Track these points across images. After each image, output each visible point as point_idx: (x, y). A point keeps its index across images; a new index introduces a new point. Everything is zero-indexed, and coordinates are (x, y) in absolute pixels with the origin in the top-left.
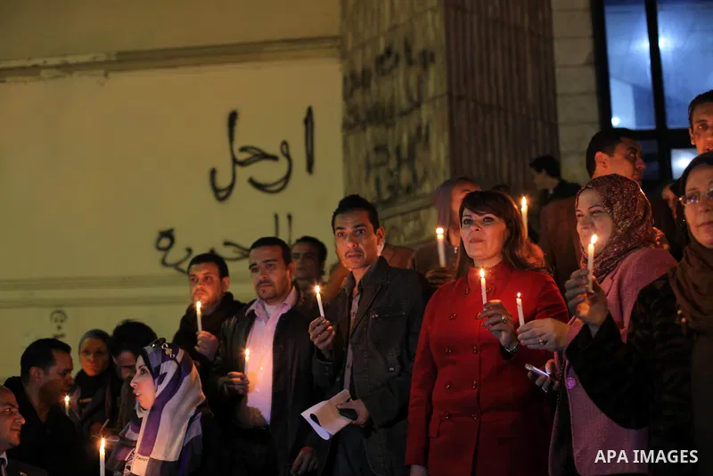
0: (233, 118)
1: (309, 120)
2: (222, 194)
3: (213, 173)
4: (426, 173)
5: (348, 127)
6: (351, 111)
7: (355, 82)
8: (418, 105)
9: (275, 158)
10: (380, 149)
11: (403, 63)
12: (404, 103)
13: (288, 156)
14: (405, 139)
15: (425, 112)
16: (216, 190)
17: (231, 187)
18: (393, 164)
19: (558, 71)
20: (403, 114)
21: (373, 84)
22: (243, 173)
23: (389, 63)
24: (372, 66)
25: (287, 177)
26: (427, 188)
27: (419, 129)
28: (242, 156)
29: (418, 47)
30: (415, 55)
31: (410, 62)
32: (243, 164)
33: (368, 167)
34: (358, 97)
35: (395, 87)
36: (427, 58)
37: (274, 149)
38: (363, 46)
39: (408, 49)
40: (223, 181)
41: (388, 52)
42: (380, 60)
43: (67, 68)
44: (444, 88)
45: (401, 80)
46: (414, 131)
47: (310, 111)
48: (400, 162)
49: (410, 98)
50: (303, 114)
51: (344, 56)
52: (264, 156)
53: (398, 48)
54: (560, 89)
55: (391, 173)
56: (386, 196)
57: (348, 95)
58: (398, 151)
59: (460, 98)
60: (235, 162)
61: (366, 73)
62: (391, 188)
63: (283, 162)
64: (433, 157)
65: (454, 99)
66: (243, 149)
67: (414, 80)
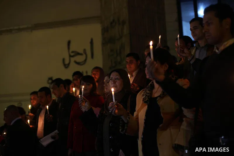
0: (69, 43)
2: (67, 66)
3: (64, 60)
8: (122, 37)
10: (112, 51)
11: (117, 25)
13: (86, 53)
15: (123, 39)
16: (65, 65)
17: (69, 64)
18: (115, 55)
20: (118, 40)
21: (110, 31)
22: (73, 59)
23: (113, 24)
25: (86, 60)
28: (72, 54)
29: (121, 19)
30: (121, 22)
31: (119, 24)
32: (73, 56)
33: (109, 56)
34: (106, 35)
37: (81, 51)
38: (106, 19)
39: (119, 20)
40: (67, 62)
41: (114, 21)
42: (111, 23)
43: (20, 30)
45: (117, 29)
46: (121, 45)
47: (92, 40)
48: (117, 55)
50: (90, 41)
51: (102, 22)
52: (78, 54)
53: (116, 20)
55: (115, 58)
56: (114, 65)
58: (117, 51)
60: (70, 56)
62: (115, 62)
63: (84, 55)
66: (73, 52)
67: (120, 29)
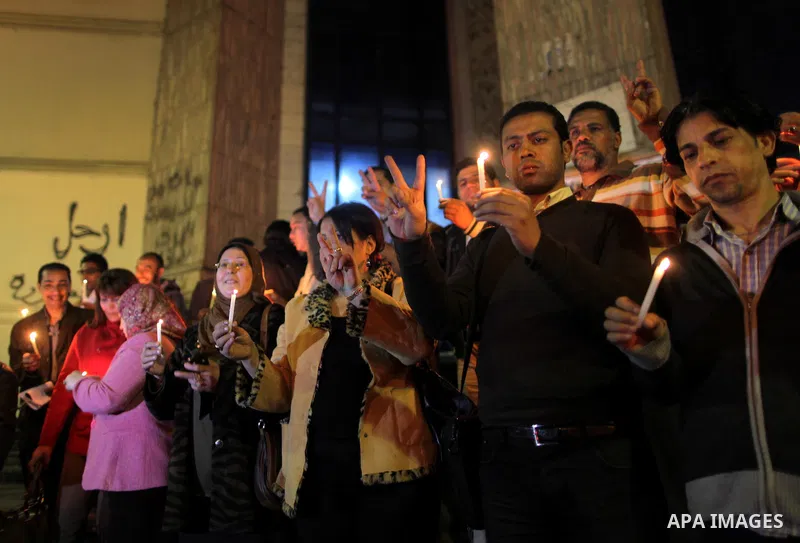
0: (73, 207)
1: (123, 213)
2: (61, 255)
3: (56, 241)
4: (190, 252)
5: (148, 219)
6: (151, 209)
7: (155, 192)
8: (188, 209)
9: (98, 234)
10: (165, 234)
11: (184, 183)
12: (181, 207)
13: (107, 234)
14: (180, 230)
15: (193, 215)
16: (57, 252)
17: (66, 252)
18: (171, 245)
20: (181, 214)
21: (165, 195)
22: (76, 243)
23: (175, 182)
24: (165, 184)
25: (105, 248)
26: (190, 260)
27: (189, 224)
28: (76, 232)
29: (194, 174)
30: (192, 179)
31: (188, 183)
32: (77, 236)
34: (156, 202)
35: (176, 198)
36: (198, 182)
37: (98, 228)
38: (162, 170)
39: (188, 175)
40: (62, 246)
41: (176, 175)
42: (171, 180)
44: (205, 201)
45: (182, 193)
46: (185, 225)
47: (124, 209)
48: (176, 243)
49: (185, 204)
50: (120, 209)
51: (150, 175)
52: (91, 233)
53: (182, 174)
57: (150, 200)
58: (175, 237)
59: (215, 207)
60: (72, 235)
61: (162, 187)
62: (168, 259)
63: (104, 237)
64: (195, 242)
65: (212, 207)
66: (78, 227)
67: (189, 194)
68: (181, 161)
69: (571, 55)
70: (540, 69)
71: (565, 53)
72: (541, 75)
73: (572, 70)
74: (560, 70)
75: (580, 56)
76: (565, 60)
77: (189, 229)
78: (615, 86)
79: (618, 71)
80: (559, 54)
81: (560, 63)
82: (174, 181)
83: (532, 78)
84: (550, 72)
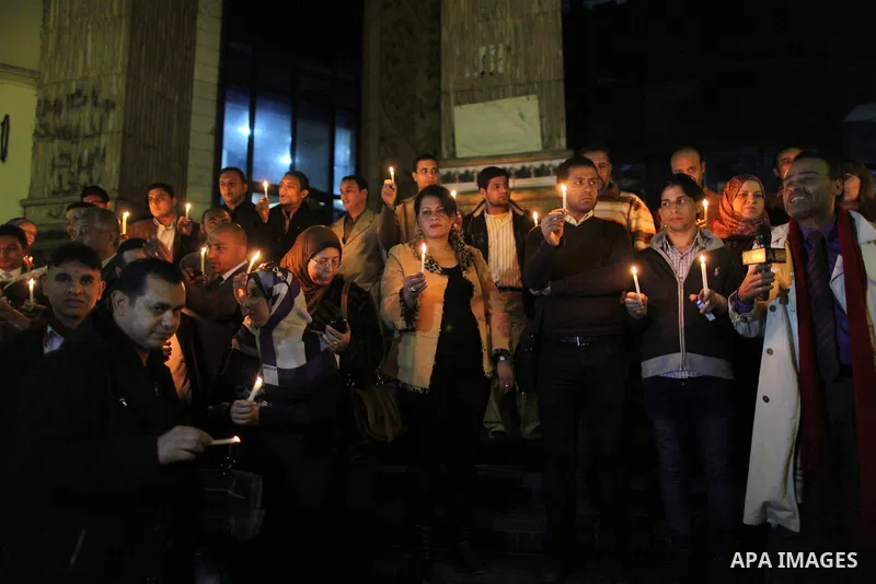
1: (6, 124)
5: (38, 136)
6: (42, 125)
7: (48, 106)
8: (99, 134)
10: (65, 156)
11: (89, 104)
12: (87, 130)
14: (86, 153)
15: (104, 140)
19: (192, 133)
20: (86, 137)
23: (78, 100)
24: (63, 99)
27: (98, 150)
29: (103, 96)
30: (100, 101)
31: (95, 104)
33: (54, 166)
34: (50, 119)
35: (83, 117)
36: (109, 105)
38: (58, 84)
39: (95, 95)
41: (79, 93)
42: (71, 97)
44: (121, 128)
45: (87, 114)
46: (93, 150)
47: (7, 118)
49: (93, 127)
51: (40, 86)
53: (87, 93)
54: (192, 144)
55: (72, 174)
56: (67, 188)
57: (41, 114)
59: (130, 136)
62: (70, 183)
64: (107, 169)
65: (128, 135)
67: (97, 116)
68: (86, 78)
69: (501, 62)
70: (475, 68)
71: (496, 61)
72: (476, 74)
73: (501, 75)
74: (491, 74)
75: (509, 66)
76: (496, 67)
77: (98, 155)
78: (531, 97)
79: (536, 86)
80: (492, 59)
81: (492, 69)
82: (76, 99)
83: (468, 75)
84: (483, 73)
